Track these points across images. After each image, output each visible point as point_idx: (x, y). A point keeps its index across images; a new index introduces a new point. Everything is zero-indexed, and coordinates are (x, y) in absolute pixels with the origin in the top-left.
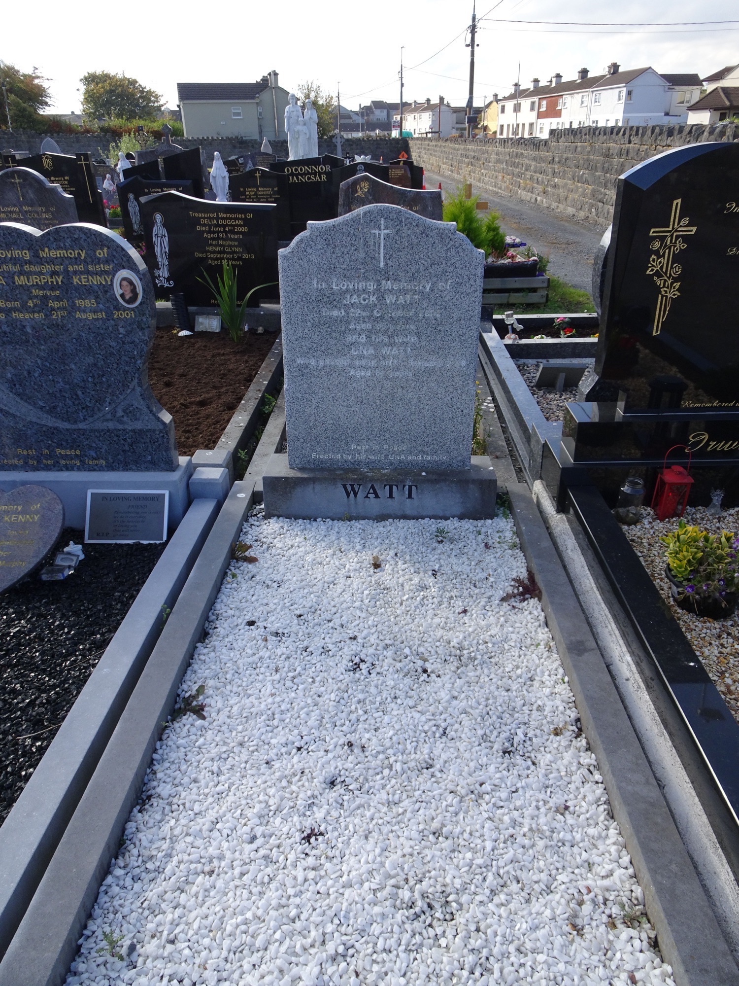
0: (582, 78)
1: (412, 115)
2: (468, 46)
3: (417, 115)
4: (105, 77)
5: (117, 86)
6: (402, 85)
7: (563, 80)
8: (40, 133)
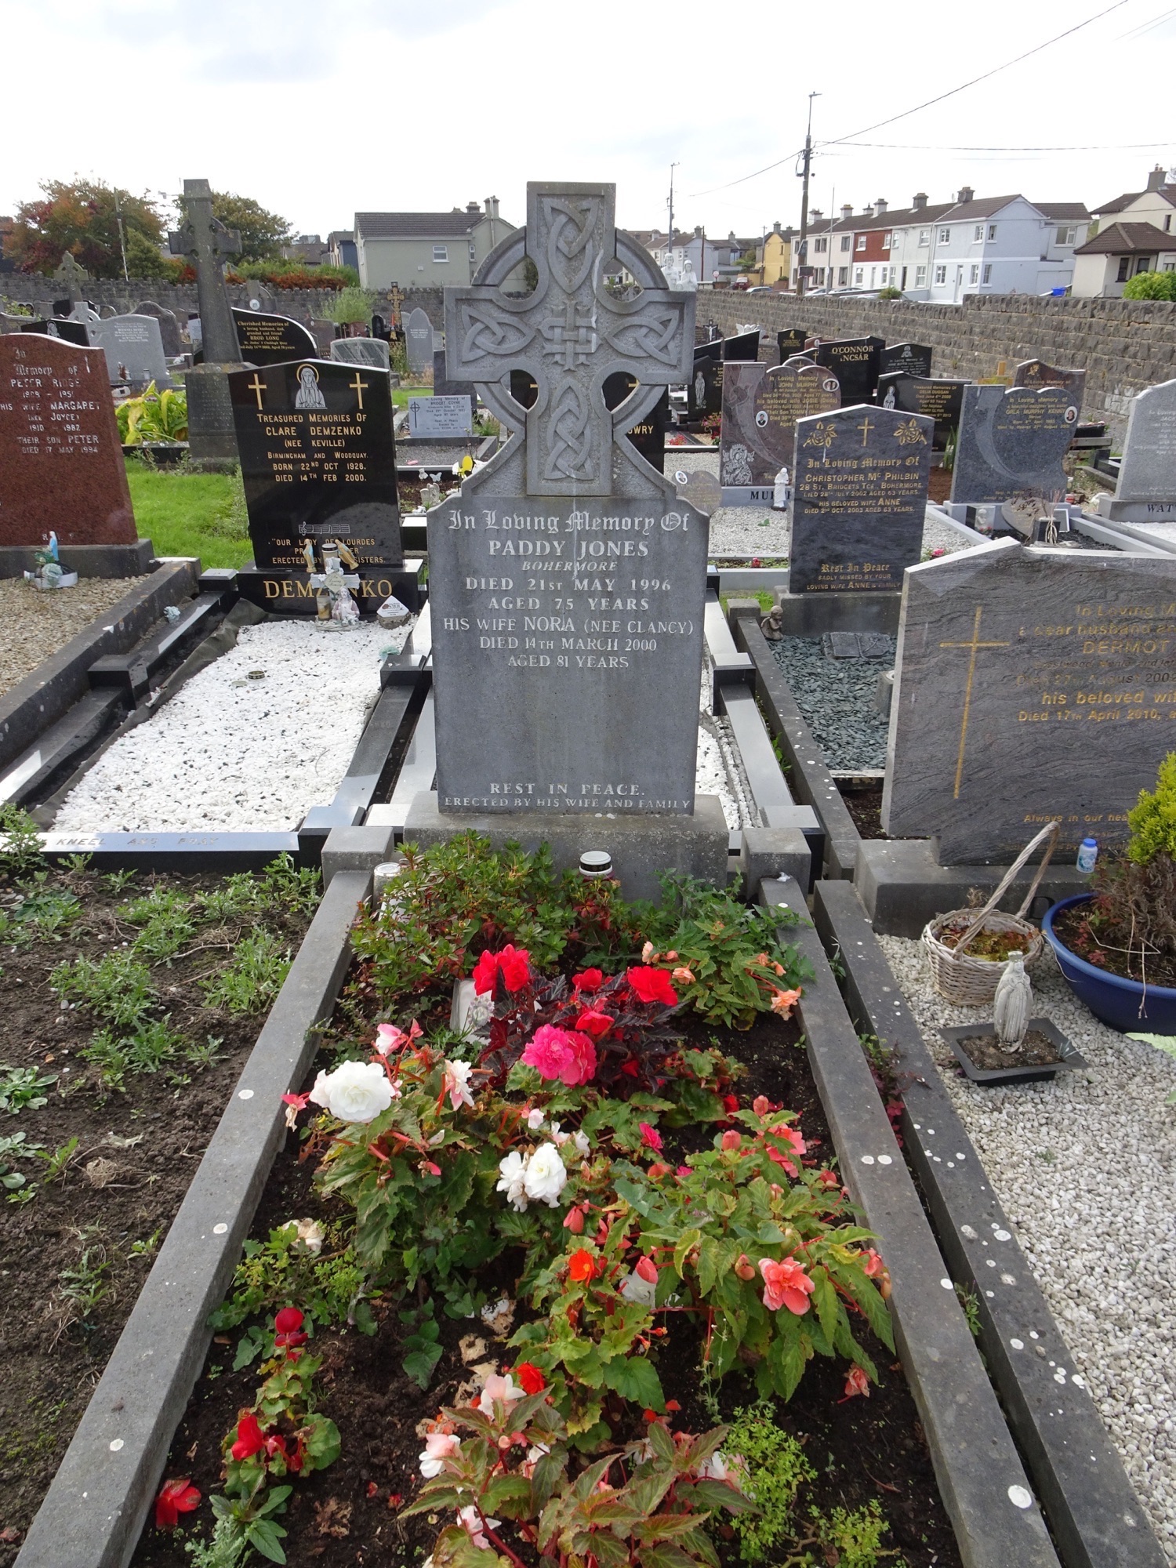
0: (919, 206)
2: (799, 175)
6: (672, 216)
7: (889, 208)
8: (173, 283)
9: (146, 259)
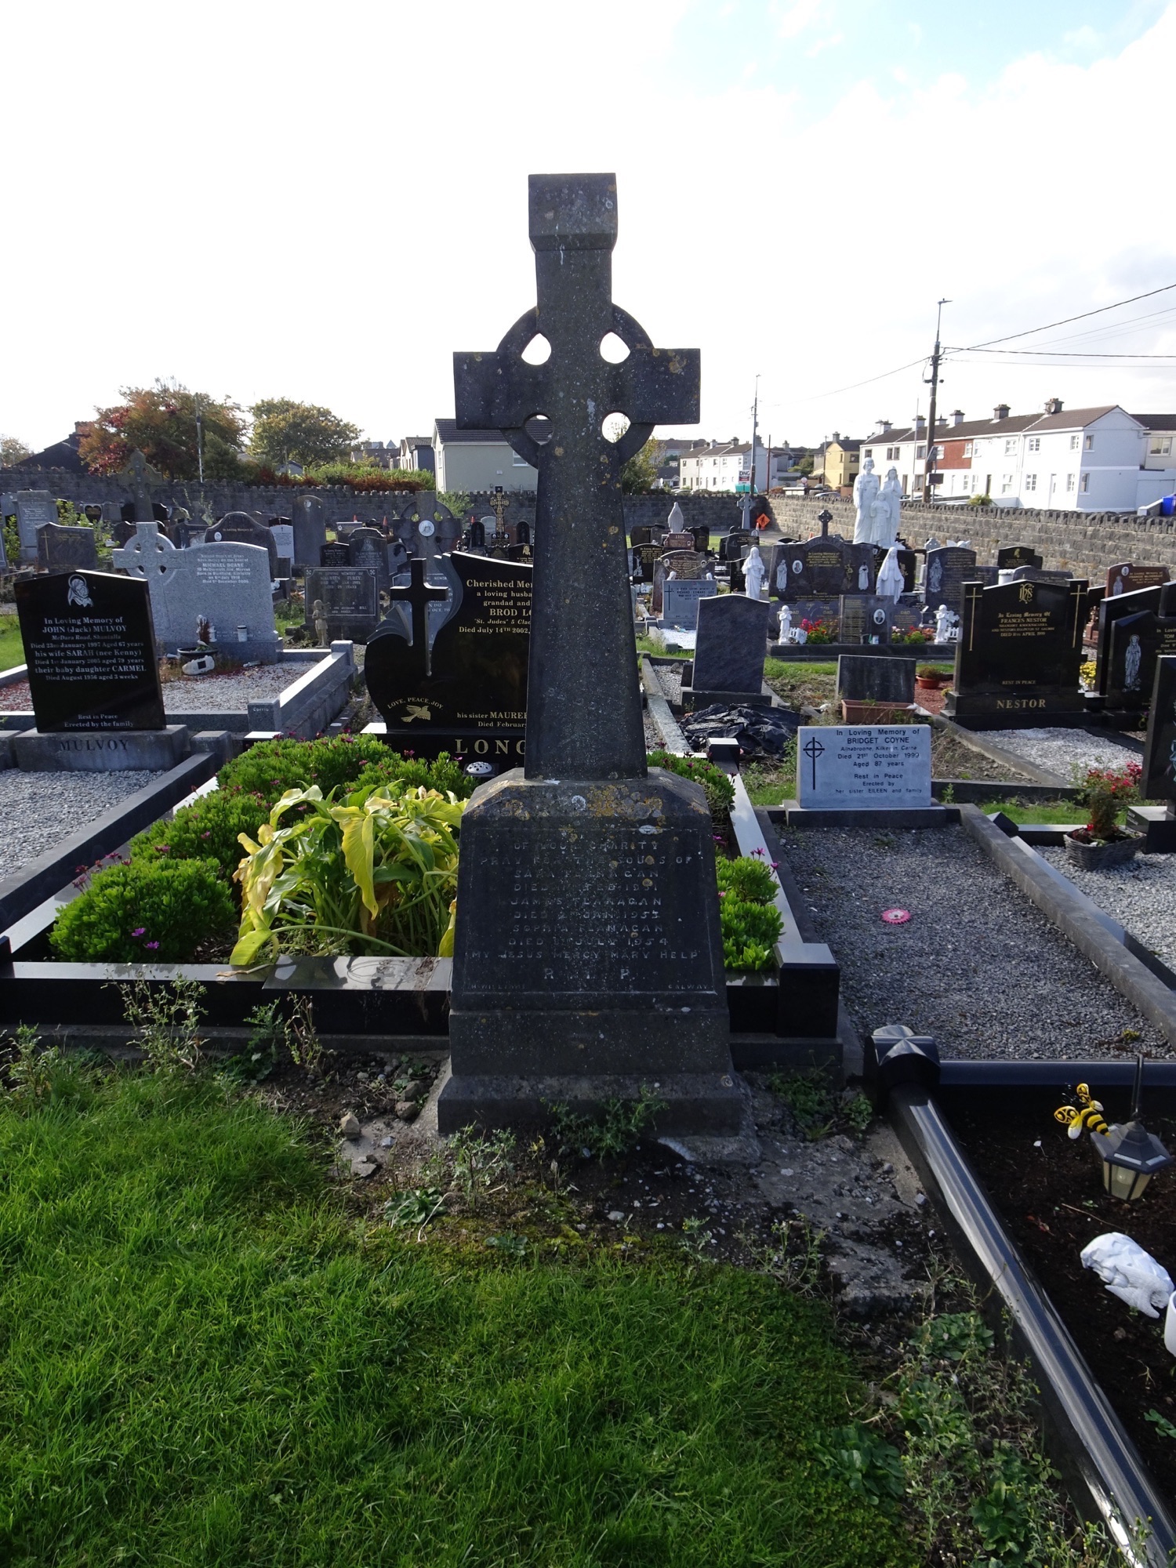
0: (1001, 417)
1: (711, 459)
2: (927, 381)
3: (719, 459)
4: (286, 406)
5: (304, 418)
6: (756, 424)
7: (966, 419)
8: (249, 485)
9: (222, 462)
